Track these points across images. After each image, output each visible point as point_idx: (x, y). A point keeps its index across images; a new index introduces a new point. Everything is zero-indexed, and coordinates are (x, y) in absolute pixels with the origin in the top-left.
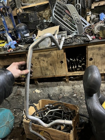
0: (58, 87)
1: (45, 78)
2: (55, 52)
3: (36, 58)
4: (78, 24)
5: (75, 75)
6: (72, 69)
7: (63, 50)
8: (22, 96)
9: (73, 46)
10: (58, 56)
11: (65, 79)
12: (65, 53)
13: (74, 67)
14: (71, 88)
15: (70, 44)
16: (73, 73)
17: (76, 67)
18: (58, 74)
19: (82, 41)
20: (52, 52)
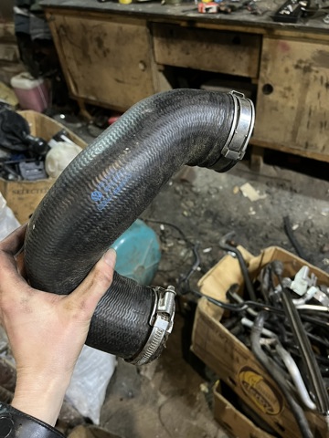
3: (297, 67)
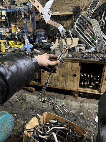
0: (66, 100)
1: (54, 88)
2: (70, 64)
4: (98, 40)
5: (86, 92)
6: (84, 85)
7: (79, 63)
8: (26, 101)
9: (91, 61)
10: (73, 69)
11: (75, 94)
12: (80, 67)
13: (86, 83)
14: (79, 104)
15: (88, 60)
16: (84, 89)
17: (88, 83)
18: (68, 86)
19: (100, 58)
20: (67, 64)
